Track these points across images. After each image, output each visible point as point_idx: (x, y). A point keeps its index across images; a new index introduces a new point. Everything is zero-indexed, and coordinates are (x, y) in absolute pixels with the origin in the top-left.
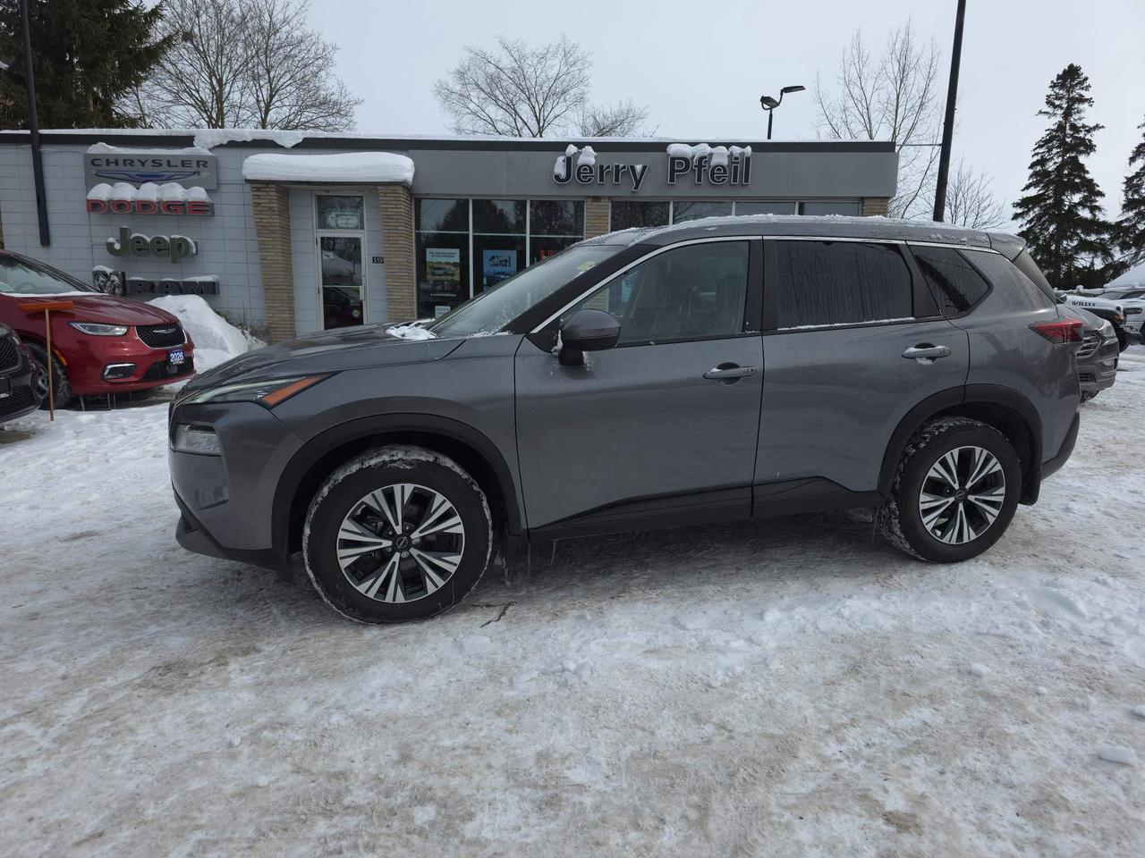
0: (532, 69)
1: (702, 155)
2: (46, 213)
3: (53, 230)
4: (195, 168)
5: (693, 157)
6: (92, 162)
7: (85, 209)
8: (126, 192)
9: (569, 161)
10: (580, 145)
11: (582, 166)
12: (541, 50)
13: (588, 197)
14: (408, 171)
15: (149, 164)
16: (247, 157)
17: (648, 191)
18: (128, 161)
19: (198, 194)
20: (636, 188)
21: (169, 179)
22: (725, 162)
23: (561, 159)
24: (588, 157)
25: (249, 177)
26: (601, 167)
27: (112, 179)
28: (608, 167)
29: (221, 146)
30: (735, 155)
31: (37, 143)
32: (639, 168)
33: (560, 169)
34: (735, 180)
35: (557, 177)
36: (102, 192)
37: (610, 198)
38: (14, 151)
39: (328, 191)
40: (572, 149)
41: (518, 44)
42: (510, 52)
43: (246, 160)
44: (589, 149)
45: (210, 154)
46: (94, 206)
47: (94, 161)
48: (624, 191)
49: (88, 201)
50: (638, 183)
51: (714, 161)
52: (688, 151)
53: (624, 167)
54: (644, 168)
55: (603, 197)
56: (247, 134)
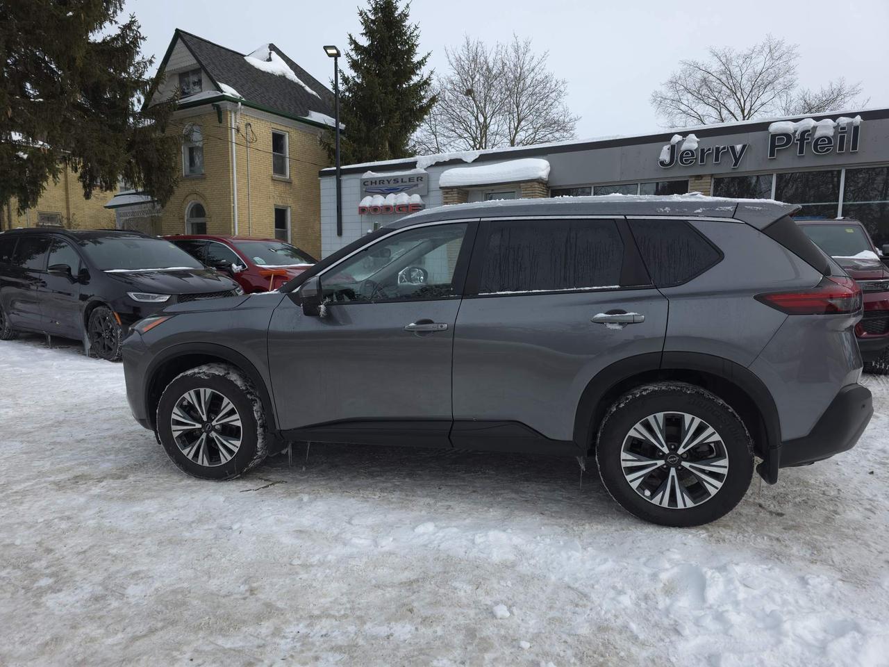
0: (738, 69)
1: (805, 129)
2: (341, 216)
3: (344, 226)
4: (416, 182)
5: (796, 132)
6: (364, 184)
7: (358, 212)
8: (379, 200)
9: (673, 148)
10: (684, 134)
11: (684, 152)
12: (746, 52)
13: (691, 177)
14: (543, 171)
15: (392, 182)
16: (443, 172)
17: (748, 166)
18: (382, 181)
19: (416, 199)
20: (735, 165)
21: (401, 191)
22: (830, 133)
23: (666, 148)
24: (692, 143)
25: (442, 185)
26: (702, 150)
27: (372, 193)
28: (709, 150)
29: (432, 166)
30: (842, 126)
31: (339, 174)
32: (738, 147)
33: (665, 156)
34: (841, 148)
35: (662, 163)
36: (368, 201)
37: (712, 175)
38: (328, 180)
39: (493, 190)
40: (677, 138)
41: (727, 50)
42: (719, 58)
43: (442, 175)
44: (693, 136)
45: (425, 172)
46: (363, 210)
47: (364, 183)
48: (725, 168)
49: (360, 207)
50: (737, 160)
51: (818, 134)
52: (790, 127)
53: (724, 148)
54: (744, 147)
55: (705, 176)
56: (446, 156)
